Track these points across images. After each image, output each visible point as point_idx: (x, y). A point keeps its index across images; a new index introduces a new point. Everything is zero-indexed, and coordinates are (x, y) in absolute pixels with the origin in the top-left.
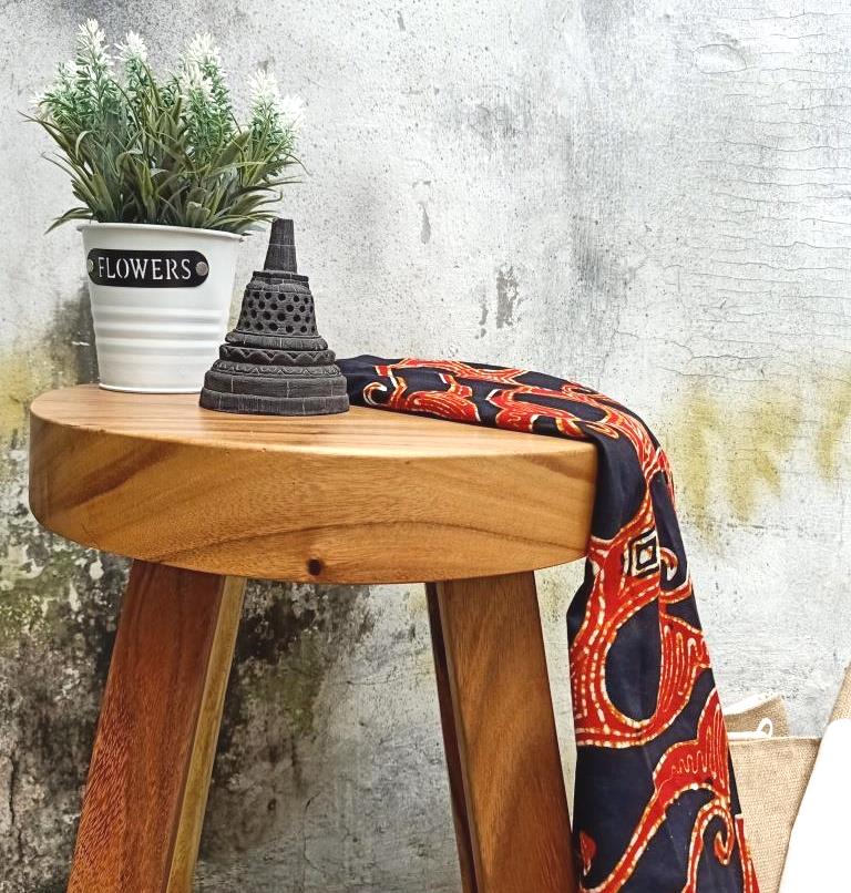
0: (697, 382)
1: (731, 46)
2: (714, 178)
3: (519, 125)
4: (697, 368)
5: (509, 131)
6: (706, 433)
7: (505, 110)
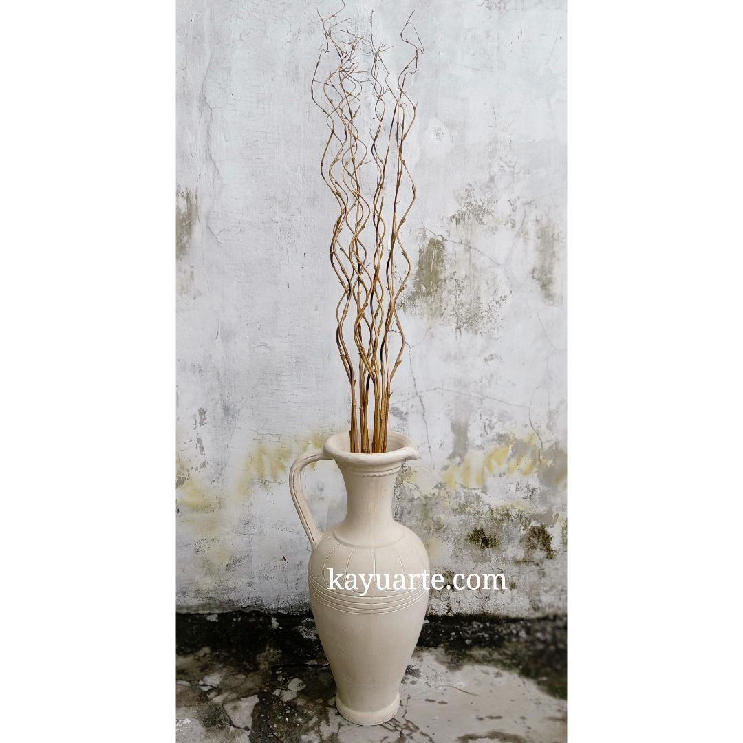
0: (260, 442)
1: (266, 346)
2: (262, 383)
3: (203, 369)
4: (260, 437)
5: (201, 371)
6: (263, 456)
7: (199, 365)
